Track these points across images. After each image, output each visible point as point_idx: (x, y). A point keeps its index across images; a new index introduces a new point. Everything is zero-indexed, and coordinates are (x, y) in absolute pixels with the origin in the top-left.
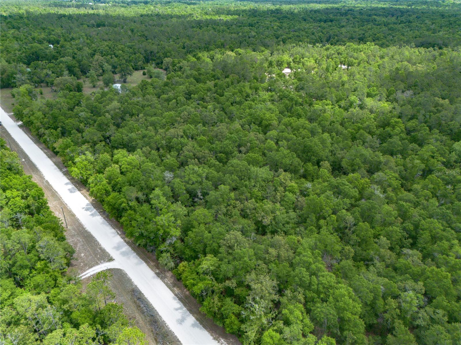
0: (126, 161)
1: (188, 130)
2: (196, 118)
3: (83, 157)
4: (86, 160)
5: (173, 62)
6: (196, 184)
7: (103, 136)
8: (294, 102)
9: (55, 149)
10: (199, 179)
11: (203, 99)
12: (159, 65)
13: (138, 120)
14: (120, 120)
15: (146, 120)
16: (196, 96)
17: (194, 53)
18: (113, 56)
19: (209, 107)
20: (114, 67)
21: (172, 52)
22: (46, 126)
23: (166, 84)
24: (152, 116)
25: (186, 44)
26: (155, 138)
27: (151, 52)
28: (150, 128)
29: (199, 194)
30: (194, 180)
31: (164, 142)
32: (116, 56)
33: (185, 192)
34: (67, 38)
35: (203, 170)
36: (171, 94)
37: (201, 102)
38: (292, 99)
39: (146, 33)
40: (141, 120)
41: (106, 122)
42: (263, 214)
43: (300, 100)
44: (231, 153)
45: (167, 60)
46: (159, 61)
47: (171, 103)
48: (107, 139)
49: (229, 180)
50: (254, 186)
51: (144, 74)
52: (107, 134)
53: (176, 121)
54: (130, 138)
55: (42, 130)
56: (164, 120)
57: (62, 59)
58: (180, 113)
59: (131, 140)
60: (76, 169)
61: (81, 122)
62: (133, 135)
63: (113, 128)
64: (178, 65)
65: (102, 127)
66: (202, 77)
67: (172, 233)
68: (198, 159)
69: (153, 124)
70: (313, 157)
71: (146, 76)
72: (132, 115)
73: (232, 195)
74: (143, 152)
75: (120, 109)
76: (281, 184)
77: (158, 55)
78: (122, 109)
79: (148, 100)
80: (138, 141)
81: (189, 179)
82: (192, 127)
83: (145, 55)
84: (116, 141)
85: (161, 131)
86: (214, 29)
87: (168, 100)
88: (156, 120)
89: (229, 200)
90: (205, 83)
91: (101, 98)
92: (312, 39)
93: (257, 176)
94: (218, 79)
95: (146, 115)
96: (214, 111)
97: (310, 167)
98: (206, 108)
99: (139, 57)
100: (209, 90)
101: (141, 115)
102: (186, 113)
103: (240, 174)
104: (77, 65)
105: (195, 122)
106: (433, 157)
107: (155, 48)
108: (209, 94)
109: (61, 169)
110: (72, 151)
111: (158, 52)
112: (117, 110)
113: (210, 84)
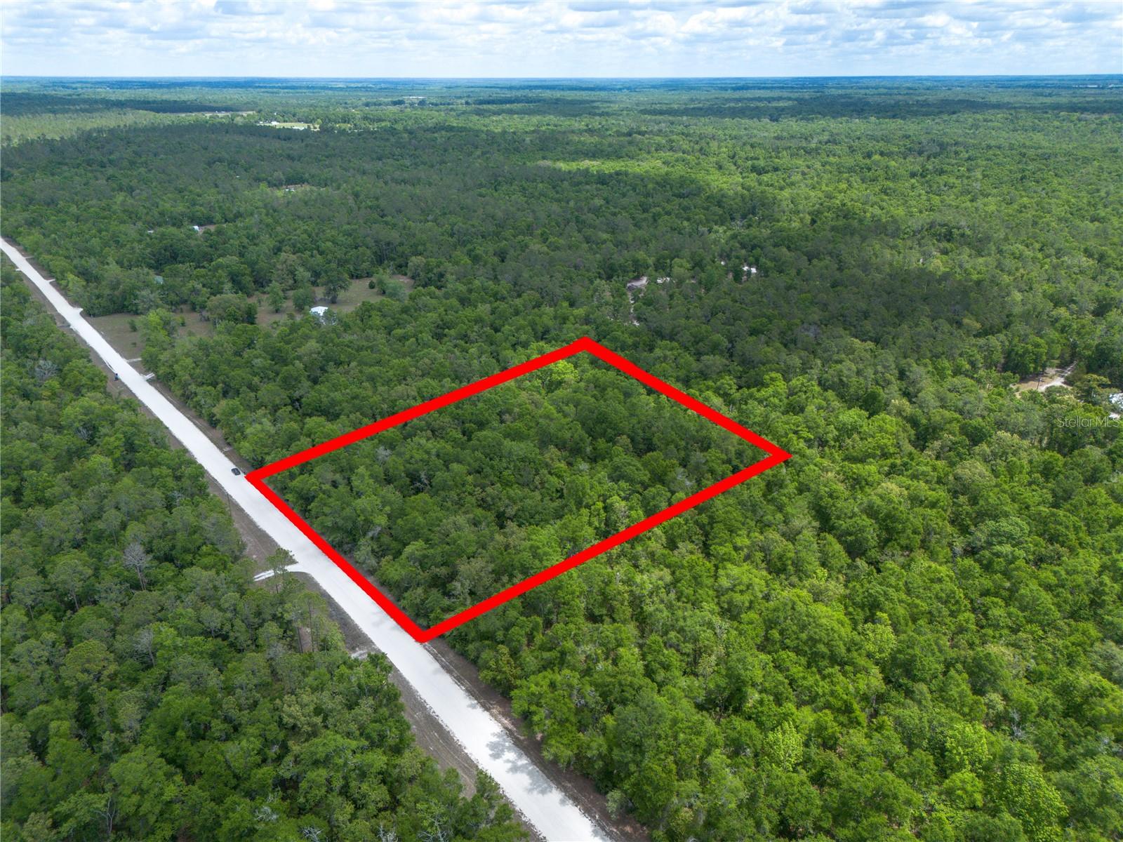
0: (322, 432)
1: (426, 387)
2: (441, 370)
3: (259, 427)
4: (263, 430)
5: (427, 264)
6: (420, 464)
7: (290, 398)
8: (619, 344)
9: (214, 415)
10: (426, 457)
11: (465, 337)
12: (401, 268)
13: (347, 373)
14: (318, 373)
15: (361, 372)
16: (452, 332)
17: (469, 246)
18: (315, 252)
19: (472, 350)
20: (317, 274)
21: (428, 245)
22: (199, 380)
23: (405, 310)
24: (371, 366)
25: (456, 228)
26: (371, 400)
27: (388, 244)
28: (366, 384)
29: (423, 476)
30: (418, 457)
31: (385, 406)
32: (321, 253)
33: (403, 474)
34: (227, 212)
35: (433, 445)
36: (410, 328)
37: (462, 343)
38: (615, 339)
39: (382, 202)
40: (352, 372)
41: (295, 374)
42: (507, 501)
43: (630, 341)
44: (488, 422)
45: (415, 260)
46: (399, 261)
47: (407, 343)
48: (295, 402)
49: (469, 458)
50: (507, 468)
51: (372, 286)
52: (297, 394)
53: (410, 373)
54: (333, 399)
55: (193, 388)
56: (391, 372)
57: (220, 260)
58: (417, 361)
59: (333, 403)
60: (247, 444)
61: (255, 374)
62: (337, 395)
63: (307, 384)
64: (435, 271)
65: (289, 382)
66: (473, 296)
67: (377, 521)
68: (433, 431)
69: (372, 379)
70: (609, 430)
71: (375, 290)
72: (339, 364)
73: (470, 478)
74: (351, 421)
75: (319, 353)
76: (547, 465)
77: (400, 249)
78: (323, 354)
79: (368, 339)
80: (344, 405)
81: (412, 457)
82: (434, 383)
83: (375, 249)
84: (309, 405)
85: (381, 389)
86: (524, 189)
87: (403, 339)
88: (377, 372)
89: (463, 485)
90: (476, 307)
91: (289, 335)
92: (714, 214)
93: (510, 453)
94: (503, 299)
95: (361, 363)
96: (480, 357)
97: (602, 444)
98: (466, 351)
99: (364, 254)
100: (478, 320)
101: (353, 364)
102: (426, 360)
103: (488, 451)
104: (248, 271)
105: (439, 376)
106: (796, 432)
107: (394, 236)
108: (476, 328)
109: (221, 449)
110: (242, 419)
111: (401, 244)
112: (315, 356)
113: (484, 309)
